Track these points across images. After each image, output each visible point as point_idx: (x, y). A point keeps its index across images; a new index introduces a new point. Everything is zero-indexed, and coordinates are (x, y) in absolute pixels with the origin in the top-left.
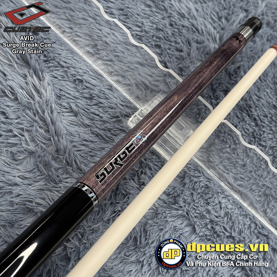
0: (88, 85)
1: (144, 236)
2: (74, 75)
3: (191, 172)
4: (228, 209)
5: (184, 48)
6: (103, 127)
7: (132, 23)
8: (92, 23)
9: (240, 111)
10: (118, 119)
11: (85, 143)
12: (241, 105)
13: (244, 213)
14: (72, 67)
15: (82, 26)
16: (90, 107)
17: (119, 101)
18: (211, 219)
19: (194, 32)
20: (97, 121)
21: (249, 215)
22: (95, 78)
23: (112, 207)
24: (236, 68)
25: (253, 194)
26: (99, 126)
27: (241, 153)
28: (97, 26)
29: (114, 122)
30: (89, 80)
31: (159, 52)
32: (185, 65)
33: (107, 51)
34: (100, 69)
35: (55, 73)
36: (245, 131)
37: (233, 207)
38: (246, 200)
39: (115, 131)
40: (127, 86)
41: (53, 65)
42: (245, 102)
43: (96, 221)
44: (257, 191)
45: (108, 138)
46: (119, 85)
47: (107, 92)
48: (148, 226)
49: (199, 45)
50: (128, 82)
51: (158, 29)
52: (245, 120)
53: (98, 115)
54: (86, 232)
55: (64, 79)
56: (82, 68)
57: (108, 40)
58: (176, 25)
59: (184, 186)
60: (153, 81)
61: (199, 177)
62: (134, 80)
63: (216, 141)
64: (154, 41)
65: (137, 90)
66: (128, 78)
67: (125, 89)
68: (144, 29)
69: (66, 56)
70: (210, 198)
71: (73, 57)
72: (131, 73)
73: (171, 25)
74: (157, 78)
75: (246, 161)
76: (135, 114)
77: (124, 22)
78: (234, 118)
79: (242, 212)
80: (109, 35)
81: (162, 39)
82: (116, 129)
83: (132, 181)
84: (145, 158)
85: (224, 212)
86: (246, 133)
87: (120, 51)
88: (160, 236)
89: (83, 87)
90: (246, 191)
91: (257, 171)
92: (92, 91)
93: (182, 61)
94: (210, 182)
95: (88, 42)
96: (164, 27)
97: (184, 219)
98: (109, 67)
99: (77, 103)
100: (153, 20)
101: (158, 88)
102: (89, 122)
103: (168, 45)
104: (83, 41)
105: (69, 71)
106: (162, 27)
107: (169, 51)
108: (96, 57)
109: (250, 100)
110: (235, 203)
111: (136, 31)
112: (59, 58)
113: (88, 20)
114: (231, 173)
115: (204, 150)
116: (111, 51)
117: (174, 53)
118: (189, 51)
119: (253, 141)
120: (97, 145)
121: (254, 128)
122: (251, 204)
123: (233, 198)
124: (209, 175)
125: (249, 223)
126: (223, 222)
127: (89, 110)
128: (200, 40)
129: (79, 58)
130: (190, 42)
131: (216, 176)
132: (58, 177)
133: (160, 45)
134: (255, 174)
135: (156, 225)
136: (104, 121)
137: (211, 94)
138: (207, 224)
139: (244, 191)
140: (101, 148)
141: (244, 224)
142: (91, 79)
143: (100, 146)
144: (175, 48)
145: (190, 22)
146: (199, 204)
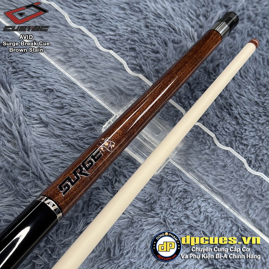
0: (59, 94)
1: (119, 247)
2: (45, 85)
3: (168, 177)
4: (208, 212)
5: (160, 49)
6: (75, 136)
7: (105, 27)
8: (63, 30)
9: (220, 110)
10: (90, 127)
11: (56, 154)
12: (221, 103)
13: (226, 216)
14: (43, 77)
15: (53, 34)
16: (61, 117)
17: (92, 108)
18: (190, 225)
19: (171, 32)
20: (68, 130)
21: (230, 217)
22: (67, 86)
23: (84, 219)
24: (214, 66)
25: (234, 196)
26: (70, 136)
27: (221, 153)
28: (69, 33)
29: (87, 130)
30: (61, 89)
31: (134, 55)
32: (161, 67)
33: (79, 57)
34: (72, 77)
35: (24, 85)
36: (225, 131)
37: (213, 210)
38: (227, 202)
39: (88, 139)
40: (101, 93)
41: (22, 76)
42: (225, 101)
43: (67, 235)
44: (239, 192)
45: (80, 147)
46: (92, 92)
47: (80, 100)
48: (123, 236)
49: (176, 45)
50: (102, 88)
51: (133, 32)
52: (225, 119)
53: (70, 125)
54: (57, 247)
55: (34, 90)
56: (53, 77)
57: (79, 47)
58: (152, 26)
59: (161, 192)
60: (128, 86)
61: (177, 181)
62: (108, 85)
63: (194, 143)
64: (129, 44)
65: (111, 95)
66: (101, 84)
67: (99, 96)
68: (118, 32)
69: (36, 66)
70: (189, 202)
71: (43, 66)
72: (105, 79)
73: (147, 27)
74: (132, 82)
75: (226, 162)
76: (110, 120)
77: (97, 27)
78: (213, 117)
79: (223, 215)
80: (82, 41)
81: (137, 42)
82: (88, 138)
83: (106, 191)
84: (119, 165)
85: (203, 216)
86: (226, 132)
87: (93, 57)
88: (136, 246)
89: (53, 97)
90: (227, 192)
91: (239, 171)
92: (63, 100)
93: (158, 63)
94: (189, 186)
95: (58, 50)
96: (139, 29)
97: (162, 225)
98: (82, 75)
99: (47, 114)
100: (128, 23)
101: (133, 92)
102: (60, 133)
103: (143, 47)
104: (54, 49)
105: (39, 81)
106: (137, 29)
107: (144, 54)
108: (68, 64)
109: (230, 98)
110: (216, 205)
111: (110, 35)
112: (28, 68)
113: (59, 28)
114: (210, 176)
115: (182, 153)
116: (83, 58)
117: (150, 55)
118: (165, 52)
119: (234, 140)
120: (69, 156)
121: (236, 127)
122: (233, 206)
123: (214, 200)
124: (188, 178)
125: (231, 225)
126: (202, 226)
127: (60, 120)
128: (177, 40)
129: (51, 67)
130: (166, 42)
131: (195, 178)
132: (27, 191)
133: (135, 48)
134: (237, 174)
135: (132, 234)
136: (76, 130)
137: (189, 95)
138: (185, 230)
139: (224, 193)
140: (73, 158)
141: (225, 228)
142: (62, 87)
143: (72, 157)
144: (151, 50)
145: (166, 22)
146: (177, 209)
